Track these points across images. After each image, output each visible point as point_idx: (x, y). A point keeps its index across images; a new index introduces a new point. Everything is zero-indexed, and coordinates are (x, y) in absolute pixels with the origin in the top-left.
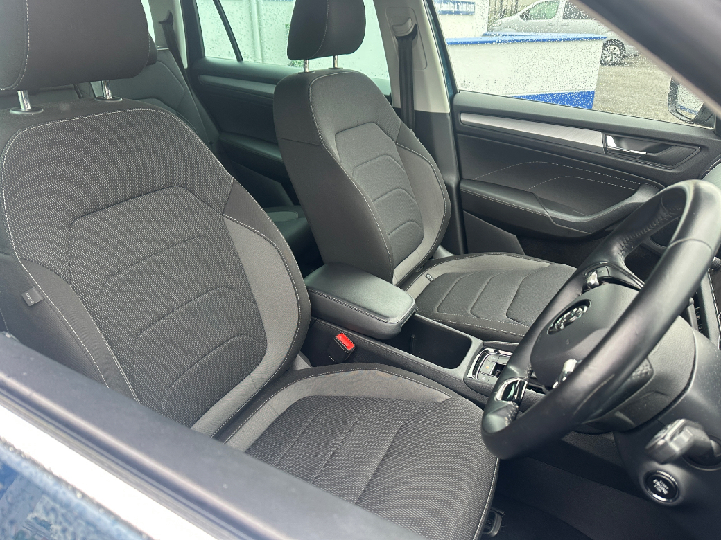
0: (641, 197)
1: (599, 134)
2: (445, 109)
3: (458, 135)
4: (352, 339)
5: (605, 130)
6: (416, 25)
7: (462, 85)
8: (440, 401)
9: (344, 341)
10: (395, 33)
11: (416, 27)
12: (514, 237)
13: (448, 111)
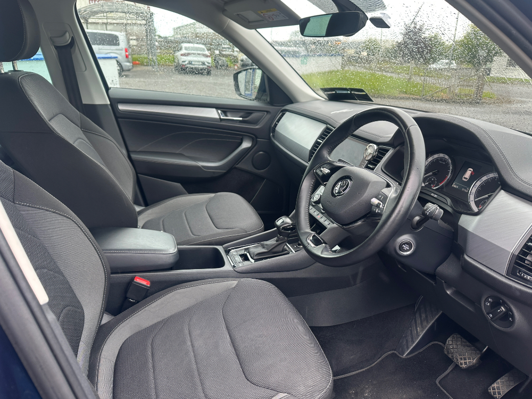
0: (246, 145)
1: (214, 110)
2: (106, 101)
3: (119, 119)
4: (144, 278)
5: (217, 107)
6: (72, 37)
7: (111, 84)
8: (234, 286)
9: (142, 281)
10: (53, 42)
11: (73, 39)
12: (179, 185)
13: (109, 103)
